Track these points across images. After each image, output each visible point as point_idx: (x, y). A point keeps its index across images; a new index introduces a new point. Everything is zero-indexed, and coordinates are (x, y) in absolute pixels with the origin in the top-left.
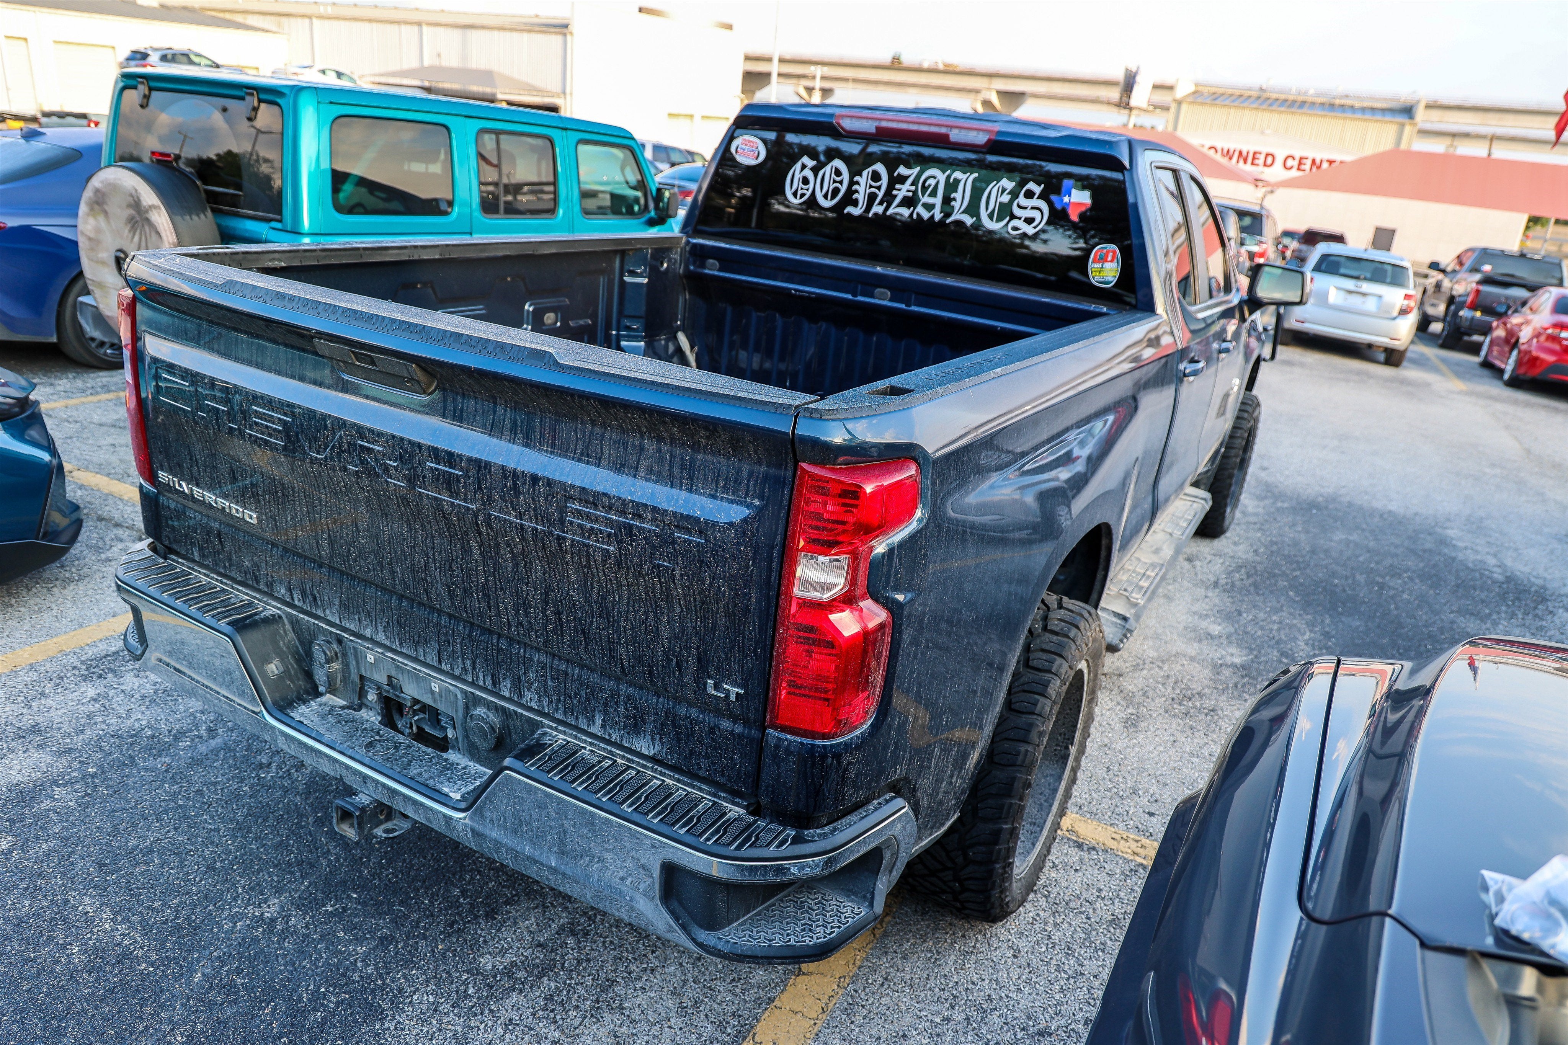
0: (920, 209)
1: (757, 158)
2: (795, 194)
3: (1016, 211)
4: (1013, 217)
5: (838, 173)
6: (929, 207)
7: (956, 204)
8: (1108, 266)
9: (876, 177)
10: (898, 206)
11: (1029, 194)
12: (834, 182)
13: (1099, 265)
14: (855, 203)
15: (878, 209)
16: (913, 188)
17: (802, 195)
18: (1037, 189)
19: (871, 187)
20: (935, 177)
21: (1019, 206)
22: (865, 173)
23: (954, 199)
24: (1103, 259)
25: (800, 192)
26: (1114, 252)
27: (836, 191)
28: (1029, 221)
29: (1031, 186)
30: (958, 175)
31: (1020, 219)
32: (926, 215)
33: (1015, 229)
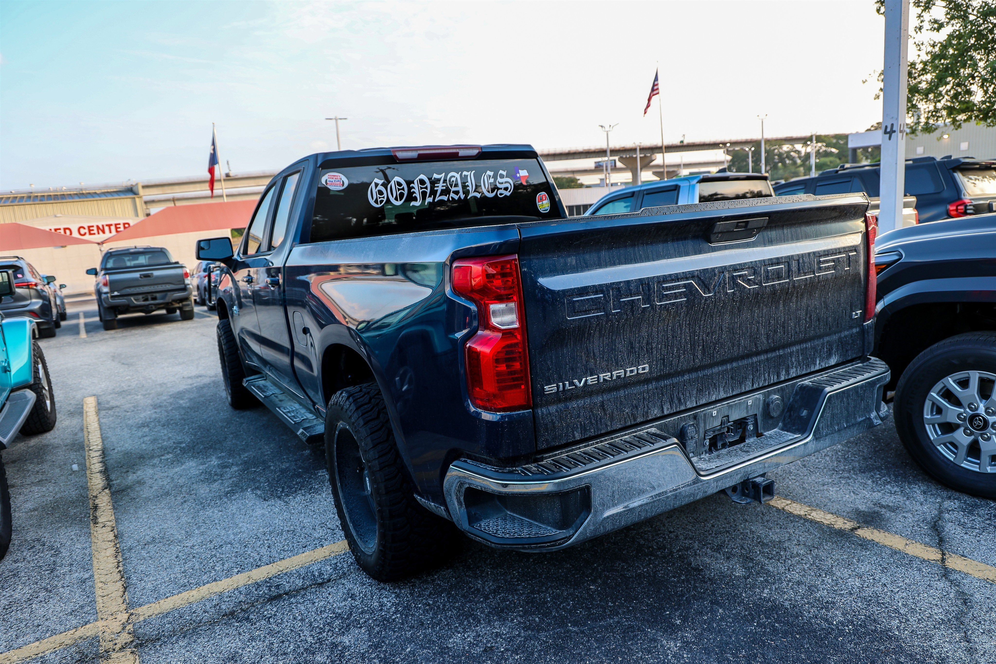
0: (452, 195)
1: (343, 185)
2: (376, 202)
3: (499, 186)
4: (499, 189)
5: (399, 184)
6: (457, 193)
7: (470, 188)
8: (545, 202)
9: (422, 182)
10: (439, 196)
11: (502, 176)
12: (399, 190)
13: (541, 203)
14: (415, 199)
15: (429, 200)
16: (445, 184)
17: (381, 202)
18: (504, 173)
19: (421, 188)
20: (454, 177)
21: (500, 183)
22: (415, 182)
23: (468, 186)
24: (541, 200)
25: (379, 200)
26: (545, 195)
27: (402, 195)
28: (506, 189)
29: (501, 172)
30: (465, 173)
31: (501, 189)
32: (456, 197)
33: (501, 194)
